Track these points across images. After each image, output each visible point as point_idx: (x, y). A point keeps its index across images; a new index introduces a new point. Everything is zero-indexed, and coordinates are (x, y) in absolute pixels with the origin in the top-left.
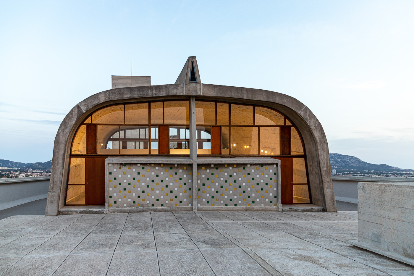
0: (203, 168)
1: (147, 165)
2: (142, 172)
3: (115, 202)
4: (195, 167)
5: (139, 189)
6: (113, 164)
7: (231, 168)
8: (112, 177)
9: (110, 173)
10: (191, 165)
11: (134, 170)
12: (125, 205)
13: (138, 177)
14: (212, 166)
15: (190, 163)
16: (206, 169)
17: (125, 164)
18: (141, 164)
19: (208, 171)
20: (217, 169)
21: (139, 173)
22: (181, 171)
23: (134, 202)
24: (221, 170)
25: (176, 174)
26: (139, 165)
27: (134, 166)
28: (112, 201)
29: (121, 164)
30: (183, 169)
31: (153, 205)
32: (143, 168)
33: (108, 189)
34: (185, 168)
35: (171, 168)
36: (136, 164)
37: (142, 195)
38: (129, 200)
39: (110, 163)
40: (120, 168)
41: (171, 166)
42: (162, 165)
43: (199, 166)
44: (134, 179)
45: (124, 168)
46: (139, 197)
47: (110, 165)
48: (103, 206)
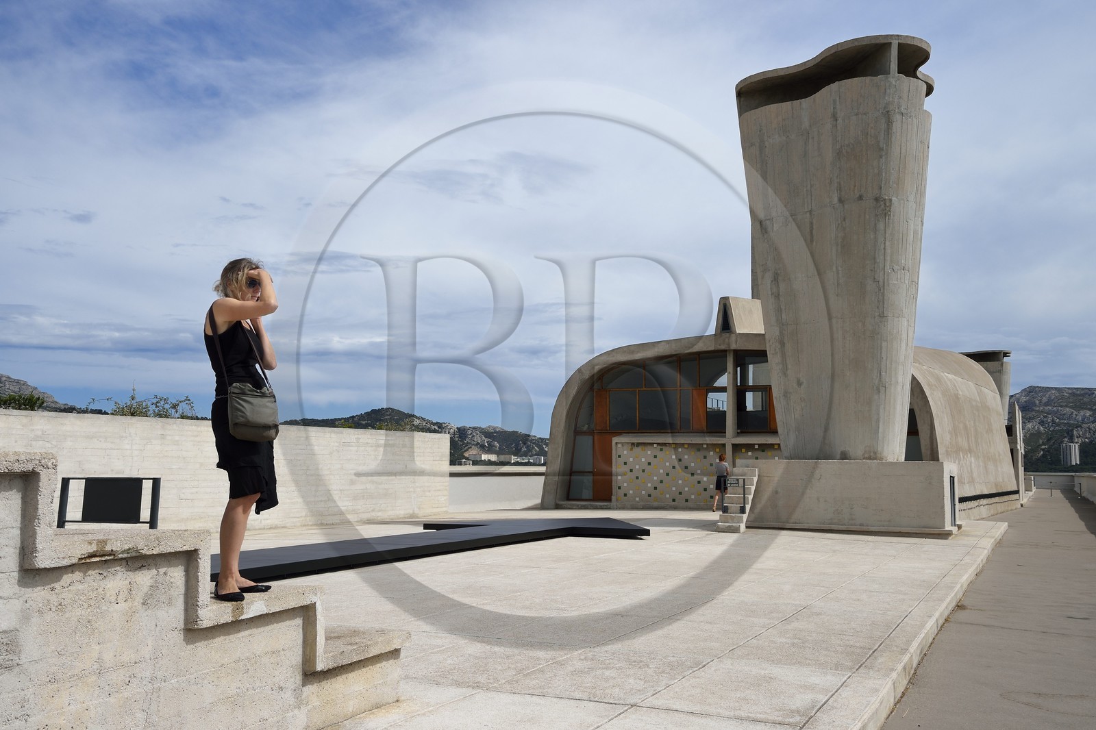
0: (743, 450)
1: (666, 446)
2: (659, 454)
3: (625, 495)
5: (655, 478)
6: (623, 444)
8: (621, 461)
9: (619, 456)
10: (724, 445)
11: (649, 452)
12: (637, 499)
13: (654, 462)
14: (757, 447)
15: (723, 442)
16: (747, 451)
17: (638, 445)
18: (658, 444)
19: (750, 454)
20: (763, 451)
21: (655, 457)
22: (712, 453)
23: (650, 496)
24: (770, 453)
25: (705, 457)
26: (655, 445)
27: (649, 447)
28: (621, 492)
29: (633, 444)
30: (715, 451)
31: (674, 500)
32: (661, 450)
33: (616, 477)
35: (699, 450)
36: (653, 444)
37: (660, 486)
38: (643, 492)
39: (619, 443)
40: (631, 449)
41: (698, 447)
42: (686, 446)
43: (736, 447)
44: (649, 464)
45: (637, 450)
46: (655, 488)
47: (619, 446)
48: (610, 500)
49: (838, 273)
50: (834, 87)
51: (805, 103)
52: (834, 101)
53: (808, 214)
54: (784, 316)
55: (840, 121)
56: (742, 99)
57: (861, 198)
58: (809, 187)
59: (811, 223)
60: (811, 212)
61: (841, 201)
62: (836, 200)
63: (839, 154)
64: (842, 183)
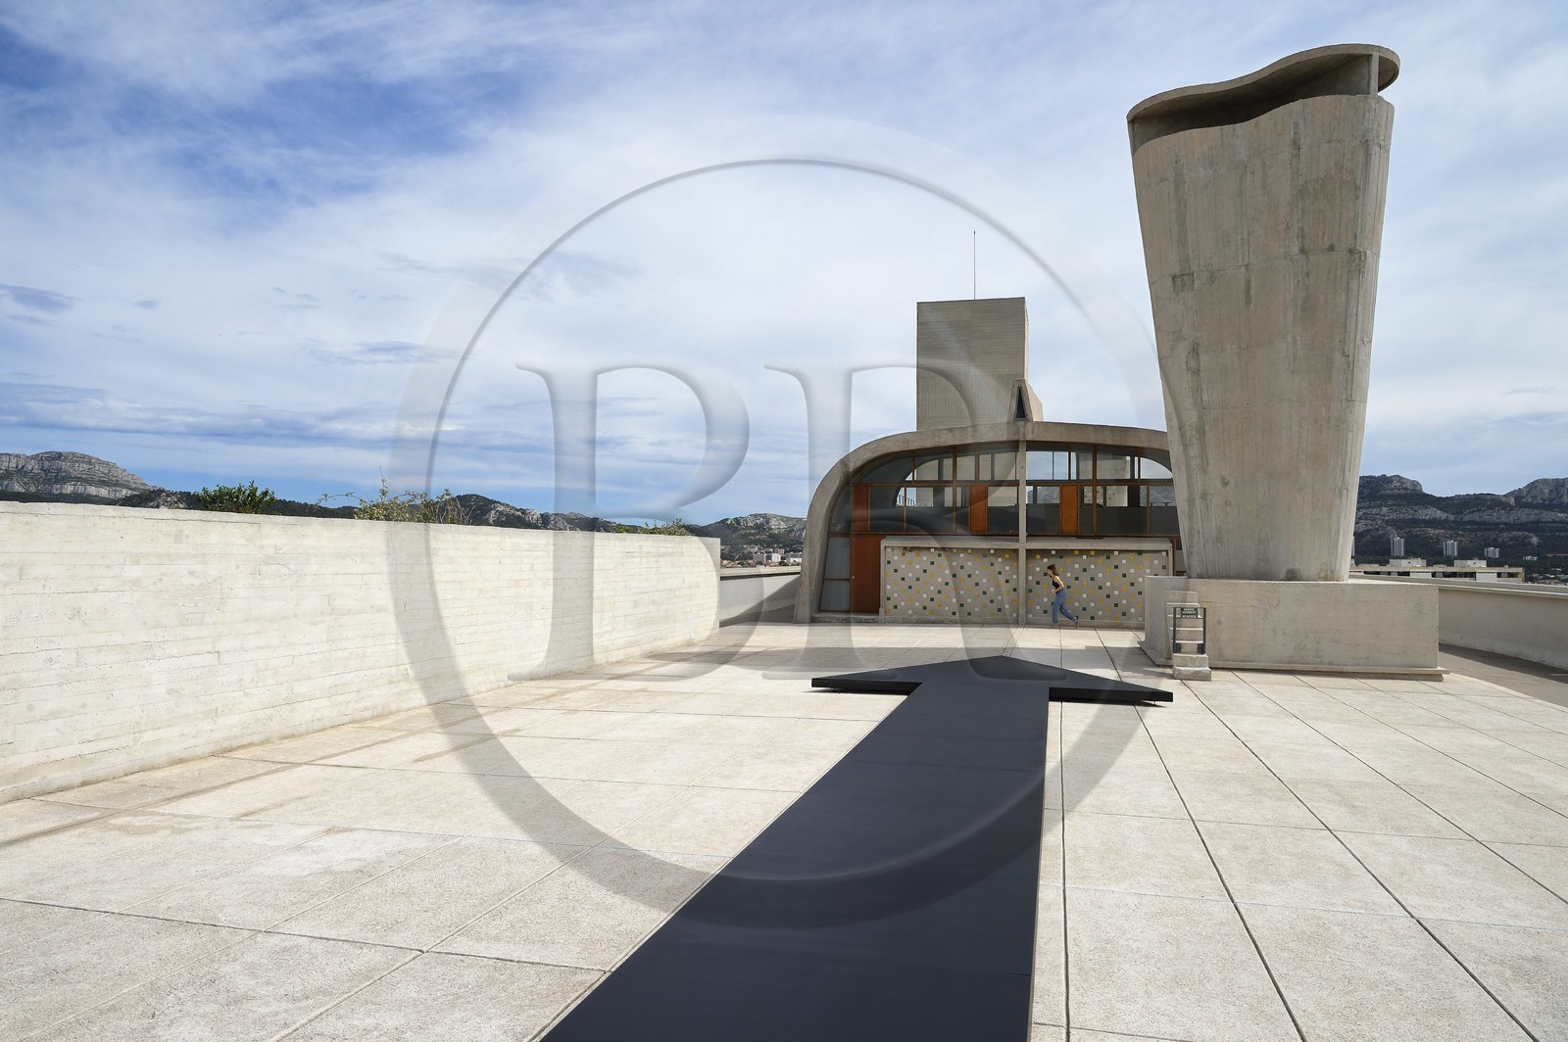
0: (1038, 557)
1: (946, 551)
2: (937, 560)
3: (895, 607)
4: (1022, 555)
5: (932, 588)
6: (893, 548)
7: (1085, 557)
8: (892, 568)
10: (1016, 551)
11: (925, 558)
12: (910, 612)
13: (930, 568)
14: (1053, 552)
15: (1015, 548)
16: (1042, 558)
17: (912, 549)
18: (935, 548)
19: (1045, 560)
20: (1061, 557)
21: (932, 563)
22: (1000, 560)
23: (925, 608)
24: (1068, 560)
25: (992, 564)
26: (932, 550)
27: (925, 552)
28: (890, 604)
29: (905, 548)
30: (1003, 558)
31: (954, 614)
32: (940, 555)
33: (885, 586)
34: (1007, 556)
35: (985, 556)
36: (929, 548)
37: (937, 597)
38: (917, 604)
39: (888, 547)
40: (903, 554)
41: (985, 553)
42: (969, 551)
43: (1030, 553)
44: (925, 571)
45: (911, 555)
46: (932, 600)
47: (889, 550)
48: (877, 612)
49: (1295, 343)
50: (1296, 106)
51: (1242, 128)
52: (1296, 125)
53: (1243, 269)
54: (1205, 398)
55: (1304, 149)
56: (1136, 126)
57: (1331, 248)
58: (1245, 235)
59: (1248, 282)
60: (1247, 266)
61: (1303, 251)
62: (1295, 250)
63: (1302, 192)
64: (1306, 228)
